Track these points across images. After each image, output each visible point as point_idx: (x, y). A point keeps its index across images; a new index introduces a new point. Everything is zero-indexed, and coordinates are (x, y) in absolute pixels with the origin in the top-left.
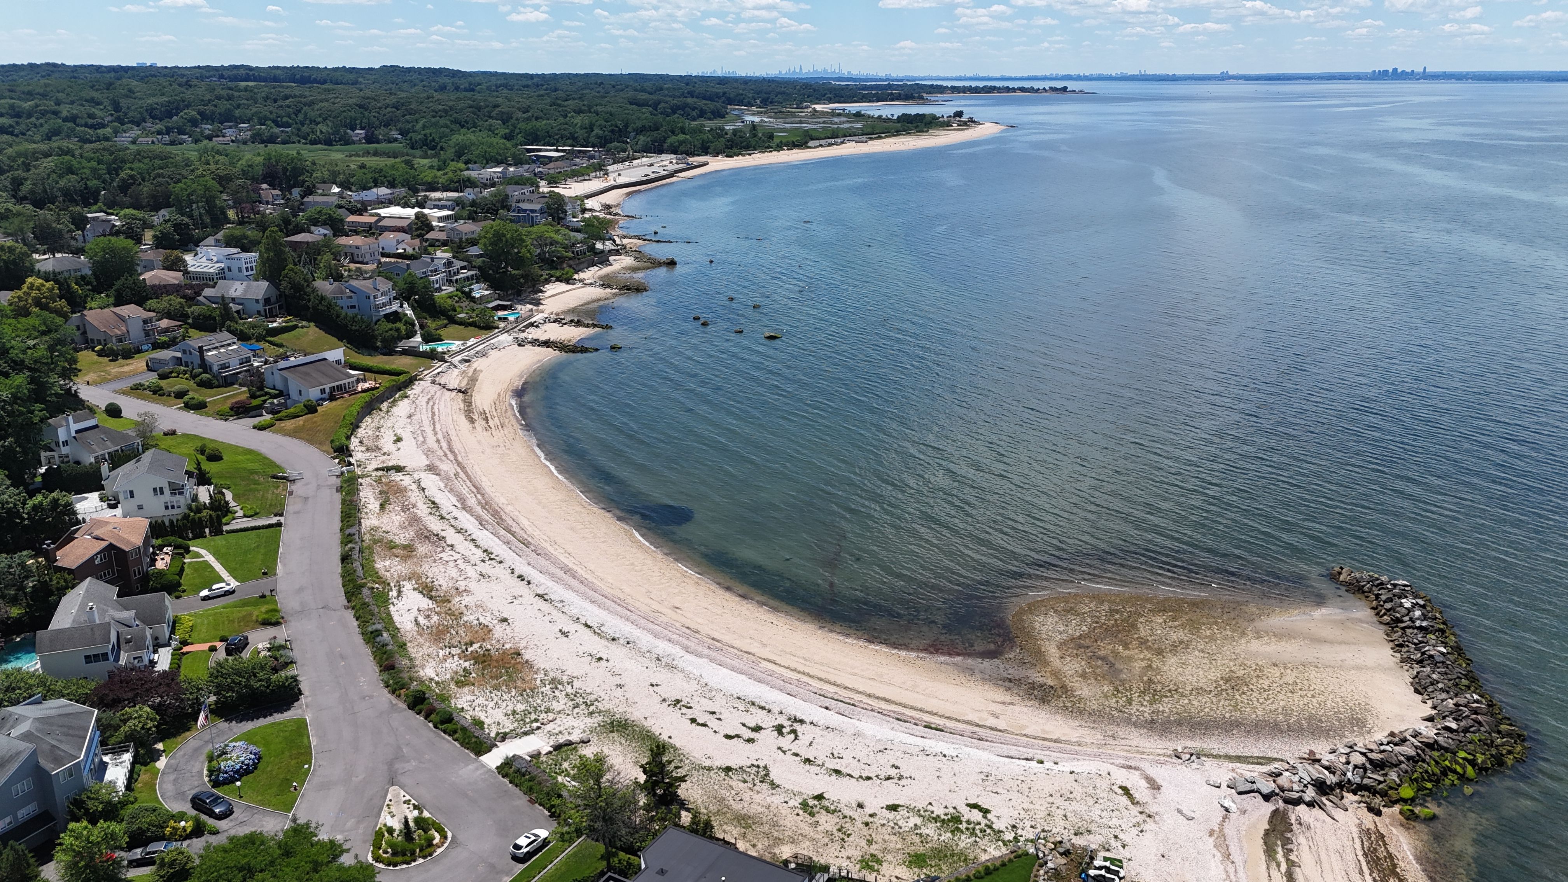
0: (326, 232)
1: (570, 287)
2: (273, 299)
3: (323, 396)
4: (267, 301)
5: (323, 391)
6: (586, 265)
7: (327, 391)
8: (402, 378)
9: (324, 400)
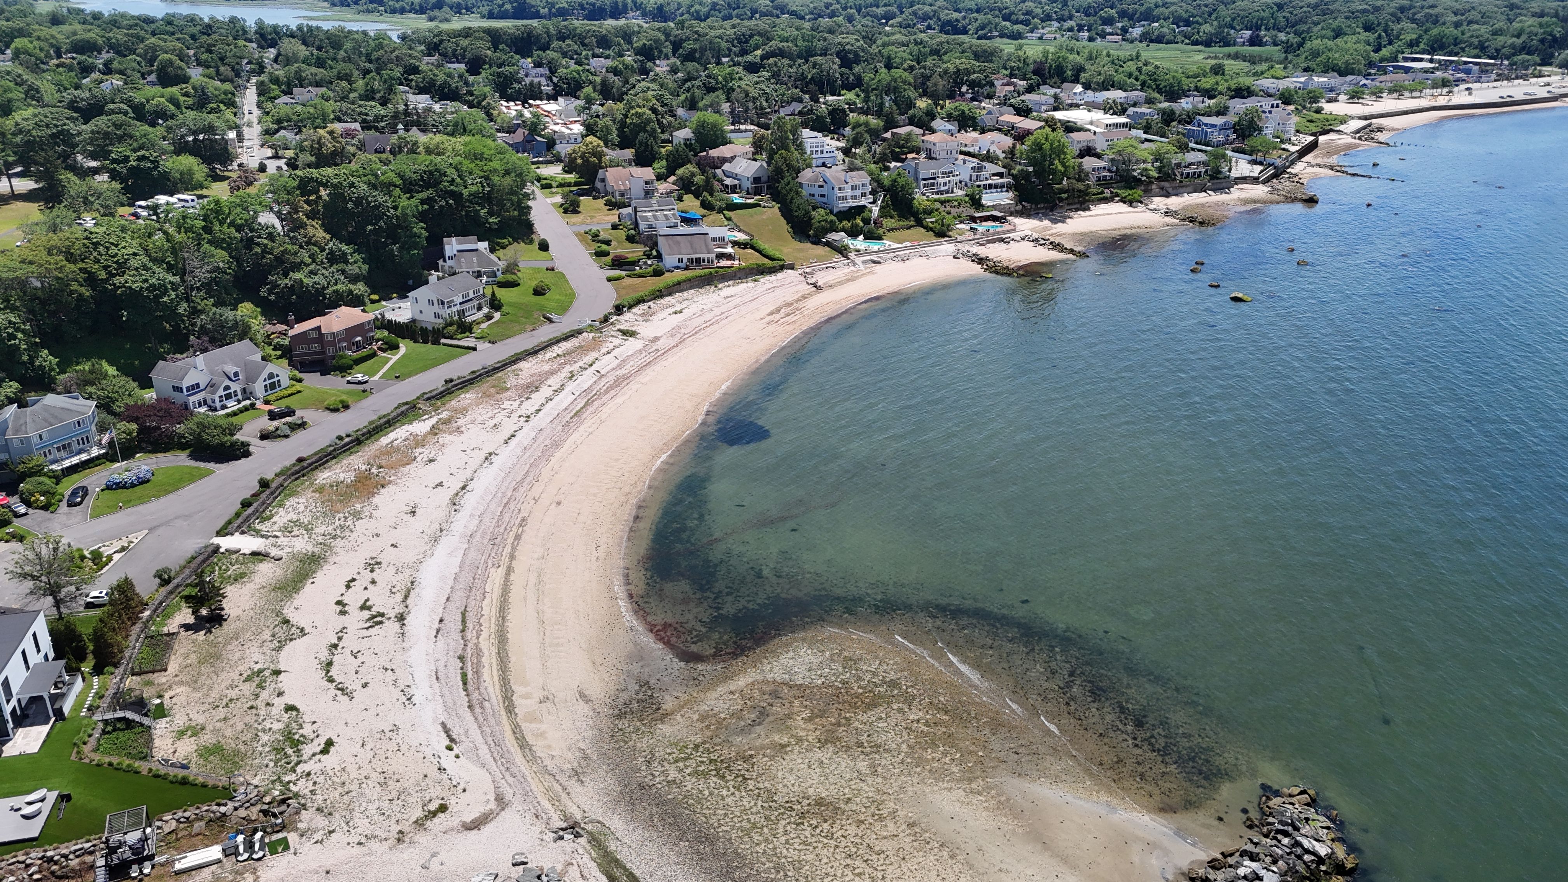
0: (951, 127)
1: (1131, 209)
2: (763, 179)
3: (680, 265)
4: (756, 180)
5: (681, 260)
6: (1190, 189)
7: (685, 260)
8: (774, 263)
9: (677, 268)
